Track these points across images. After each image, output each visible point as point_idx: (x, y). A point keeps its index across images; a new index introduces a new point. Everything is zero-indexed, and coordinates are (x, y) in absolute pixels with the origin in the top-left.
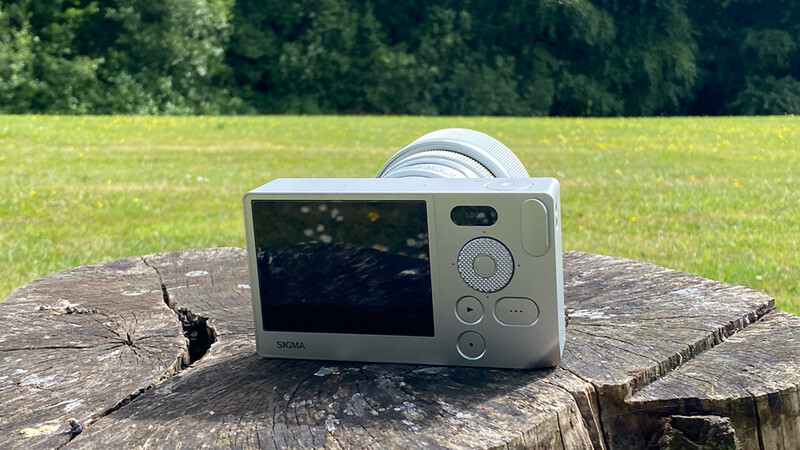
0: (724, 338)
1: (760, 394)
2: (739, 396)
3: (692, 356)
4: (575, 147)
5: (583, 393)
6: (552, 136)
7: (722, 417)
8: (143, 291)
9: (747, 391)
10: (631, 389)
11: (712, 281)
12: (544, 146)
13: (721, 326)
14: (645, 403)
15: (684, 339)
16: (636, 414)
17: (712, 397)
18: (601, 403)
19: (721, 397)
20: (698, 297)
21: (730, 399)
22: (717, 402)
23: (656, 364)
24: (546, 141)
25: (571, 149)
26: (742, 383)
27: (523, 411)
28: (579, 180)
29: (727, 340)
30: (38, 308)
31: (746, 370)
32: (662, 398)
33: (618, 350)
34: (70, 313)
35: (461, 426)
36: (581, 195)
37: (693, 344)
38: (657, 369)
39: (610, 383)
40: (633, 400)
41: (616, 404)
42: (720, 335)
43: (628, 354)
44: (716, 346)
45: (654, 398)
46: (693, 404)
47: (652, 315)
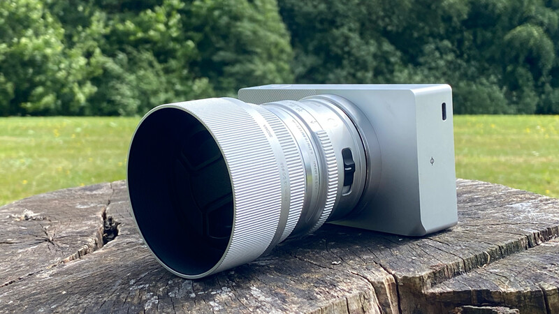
0: (540, 242)
1: (550, 289)
2: (529, 290)
3: (502, 256)
4: (550, 135)
5: (382, 283)
6: (533, 127)
7: (511, 308)
8: (92, 205)
9: (540, 285)
10: (429, 281)
11: (548, 198)
12: (526, 134)
13: (537, 231)
14: (441, 294)
15: (497, 241)
16: (432, 304)
17: (503, 290)
18: (400, 293)
19: (512, 290)
20: (529, 209)
21: (520, 292)
22: (507, 294)
23: (460, 260)
24: (528, 131)
25: (547, 136)
26: (537, 278)
27: (318, 296)
28: (550, 157)
29: (543, 244)
30: (8, 217)
31: (546, 268)
32: (457, 289)
33: (433, 249)
34: (27, 219)
35: (257, 307)
36: (551, 168)
37: (503, 245)
38: (461, 265)
39: (410, 275)
40: (431, 291)
41: (414, 295)
42: (535, 238)
43: (439, 252)
44: (529, 249)
45: (449, 290)
46: (484, 295)
47: (480, 222)
